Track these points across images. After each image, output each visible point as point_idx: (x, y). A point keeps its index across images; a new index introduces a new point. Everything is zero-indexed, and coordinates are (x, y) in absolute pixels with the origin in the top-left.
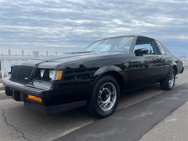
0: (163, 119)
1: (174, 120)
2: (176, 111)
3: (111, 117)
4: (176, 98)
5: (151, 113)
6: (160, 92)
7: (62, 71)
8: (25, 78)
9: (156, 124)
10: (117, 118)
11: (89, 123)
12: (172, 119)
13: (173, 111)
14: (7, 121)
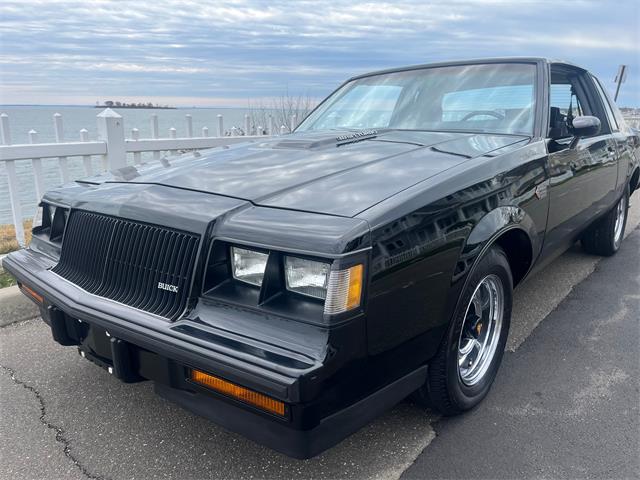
7: (359, 268)
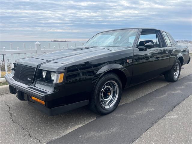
0: (164, 116)
1: (175, 116)
2: (178, 107)
3: (113, 114)
4: (179, 92)
5: (152, 109)
6: (164, 85)
7: (63, 74)
8: (28, 79)
9: (157, 121)
10: (119, 115)
11: (92, 120)
12: (173, 116)
13: (175, 107)
14: (13, 118)
